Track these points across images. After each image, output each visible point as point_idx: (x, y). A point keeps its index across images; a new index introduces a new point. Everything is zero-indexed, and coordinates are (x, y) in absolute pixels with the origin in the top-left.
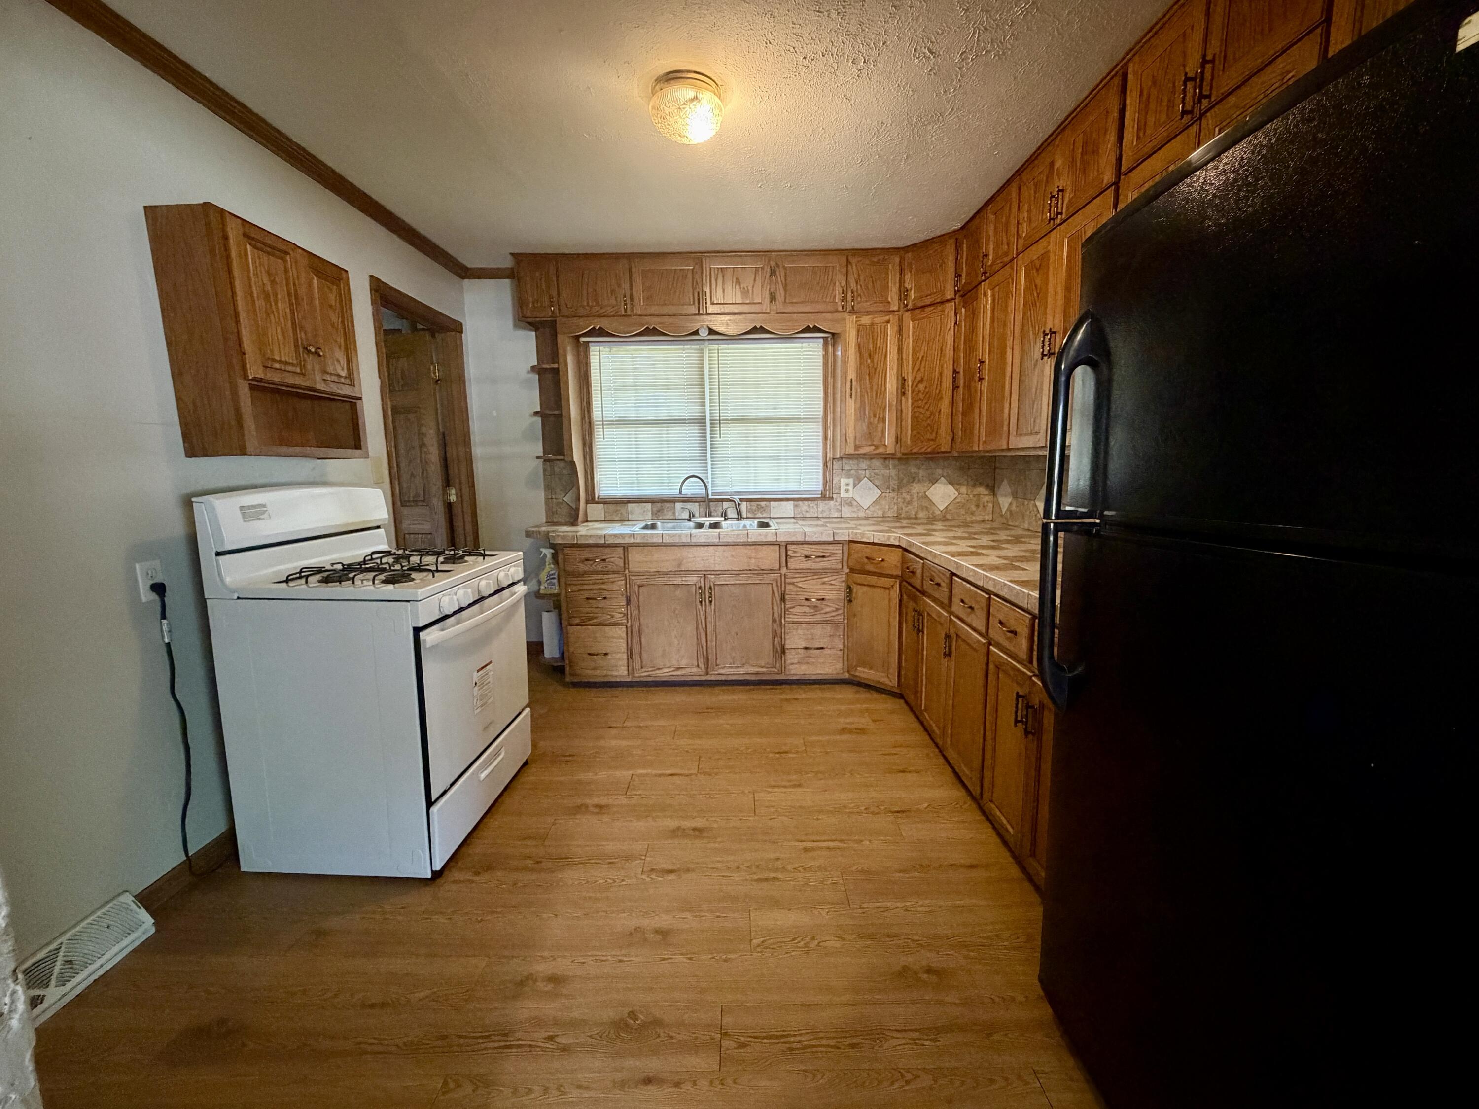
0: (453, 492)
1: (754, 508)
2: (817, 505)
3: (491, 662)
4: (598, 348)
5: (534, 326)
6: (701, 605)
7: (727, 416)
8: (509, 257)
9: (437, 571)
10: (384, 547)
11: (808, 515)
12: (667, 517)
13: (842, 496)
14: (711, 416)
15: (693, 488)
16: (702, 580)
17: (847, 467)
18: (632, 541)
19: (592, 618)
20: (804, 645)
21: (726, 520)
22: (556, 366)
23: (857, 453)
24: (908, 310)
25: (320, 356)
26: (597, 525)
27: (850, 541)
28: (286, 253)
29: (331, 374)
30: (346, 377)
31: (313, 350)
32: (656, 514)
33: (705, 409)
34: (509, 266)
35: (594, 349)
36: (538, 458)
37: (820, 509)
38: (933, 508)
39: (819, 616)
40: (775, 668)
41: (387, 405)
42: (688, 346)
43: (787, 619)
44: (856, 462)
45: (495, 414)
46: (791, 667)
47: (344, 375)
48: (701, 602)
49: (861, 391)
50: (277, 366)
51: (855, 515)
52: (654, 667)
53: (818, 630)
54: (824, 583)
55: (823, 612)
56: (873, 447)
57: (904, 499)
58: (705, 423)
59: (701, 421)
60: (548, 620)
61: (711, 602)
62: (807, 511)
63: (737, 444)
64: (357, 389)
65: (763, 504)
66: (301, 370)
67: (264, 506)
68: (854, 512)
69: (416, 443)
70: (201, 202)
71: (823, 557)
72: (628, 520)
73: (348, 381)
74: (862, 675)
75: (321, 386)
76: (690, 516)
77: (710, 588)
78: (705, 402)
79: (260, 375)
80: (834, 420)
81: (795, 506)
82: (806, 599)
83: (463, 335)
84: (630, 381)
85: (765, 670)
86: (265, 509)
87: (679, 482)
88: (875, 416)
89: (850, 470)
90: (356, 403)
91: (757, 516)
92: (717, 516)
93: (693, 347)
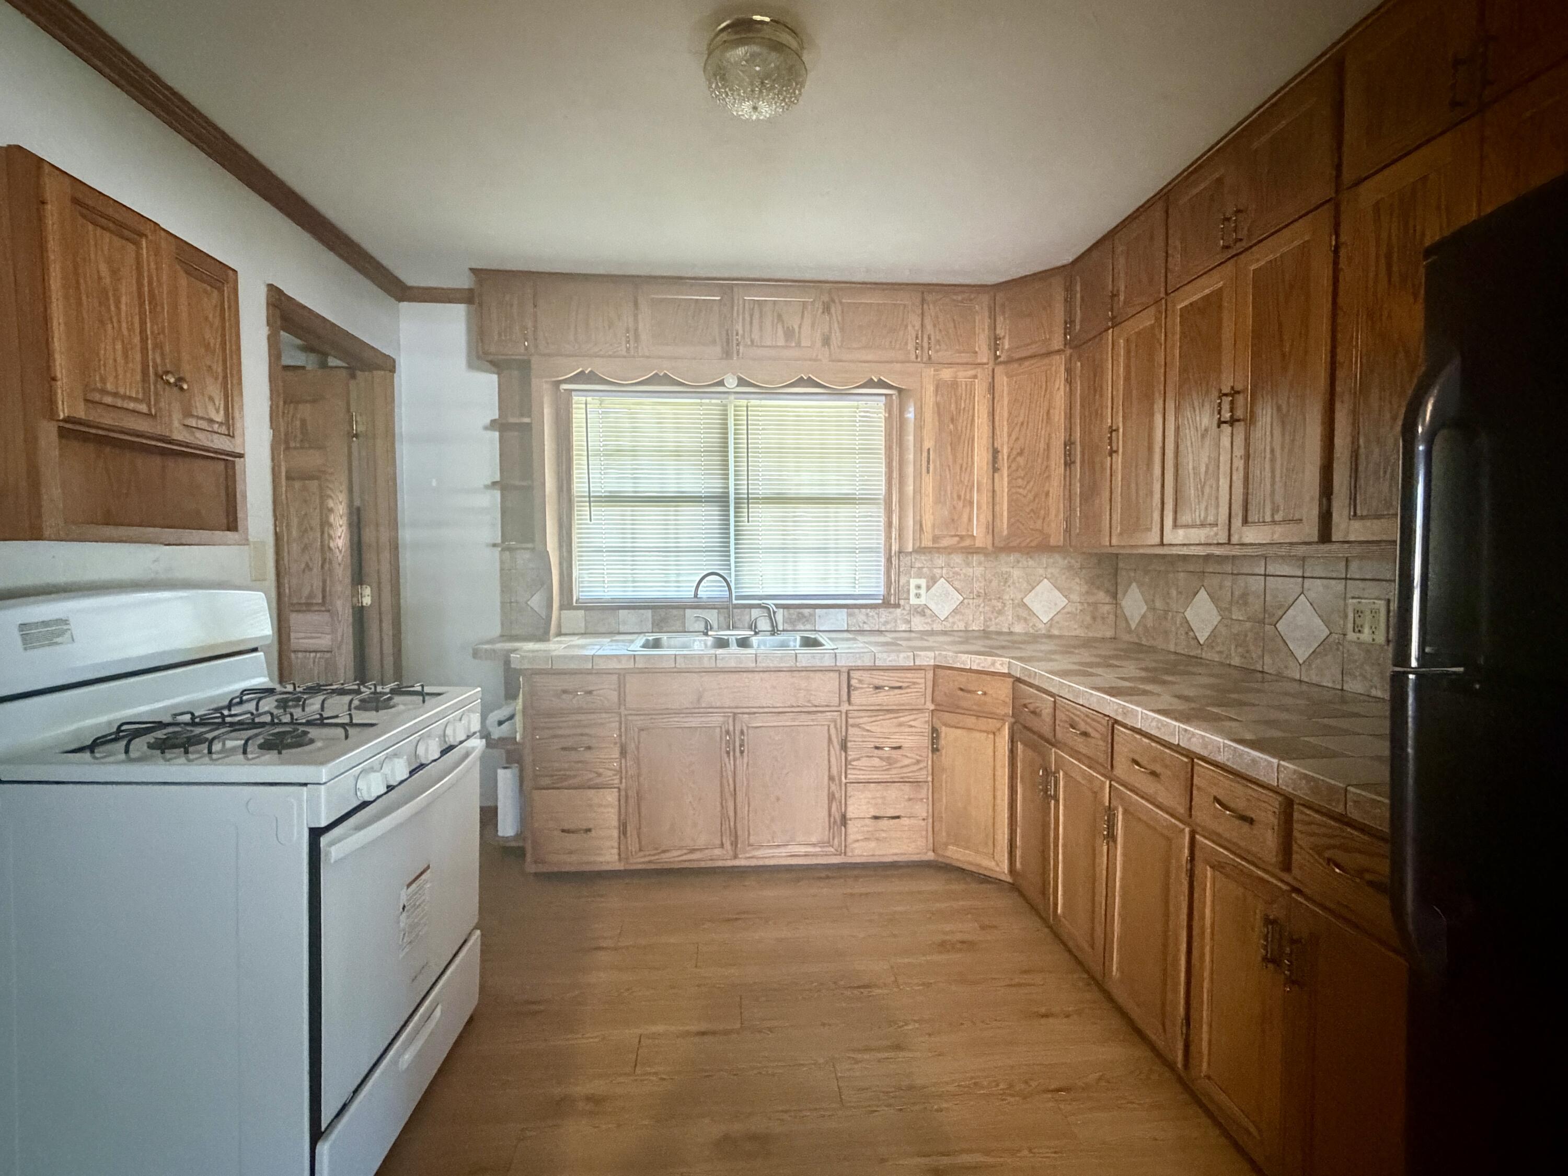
0: (367, 591)
1: (794, 617)
2: (878, 614)
3: (428, 867)
4: (584, 398)
5: (497, 365)
6: (729, 756)
7: (758, 494)
8: (468, 273)
9: (351, 724)
10: (261, 681)
11: (866, 627)
12: (674, 628)
13: (911, 602)
14: (735, 494)
15: (711, 590)
16: (731, 721)
17: (918, 565)
18: (632, 665)
19: (569, 777)
20: (873, 814)
21: (756, 633)
22: (527, 420)
23: (936, 545)
24: (1001, 363)
25: (182, 389)
26: (577, 641)
27: (936, 667)
28: (142, 235)
29: (198, 418)
30: (221, 424)
31: (172, 380)
32: (659, 625)
33: (728, 484)
34: (466, 287)
35: (578, 400)
36: (494, 545)
37: (882, 620)
38: (1034, 620)
39: (894, 771)
40: (832, 847)
41: (279, 467)
42: (707, 401)
43: (849, 776)
44: (928, 557)
45: (434, 483)
46: (856, 845)
47: (219, 420)
48: (728, 753)
49: (941, 465)
50: (108, 400)
51: (928, 628)
52: (656, 849)
53: (893, 793)
54: (900, 725)
55: (899, 765)
56: (957, 539)
57: (994, 607)
58: (728, 502)
59: (722, 500)
60: (506, 779)
61: (742, 752)
62: (864, 623)
63: (771, 530)
64: (238, 440)
65: (806, 611)
66: (150, 410)
67: (65, 622)
68: (927, 623)
69: (315, 523)
70: (5, 145)
71: (900, 688)
72: (619, 633)
73: (223, 430)
74: (956, 856)
75: (180, 435)
76: (706, 628)
77: (742, 733)
78: (728, 474)
79: (81, 414)
80: (901, 501)
81: (849, 615)
82: (877, 748)
83: (395, 375)
84: (626, 443)
85: (818, 849)
86: (65, 627)
87: (694, 581)
88: (959, 497)
89: (923, 568)
90: (234, 462)
91: (798, 628)
92: (743, 629)
93: (714, 401)
